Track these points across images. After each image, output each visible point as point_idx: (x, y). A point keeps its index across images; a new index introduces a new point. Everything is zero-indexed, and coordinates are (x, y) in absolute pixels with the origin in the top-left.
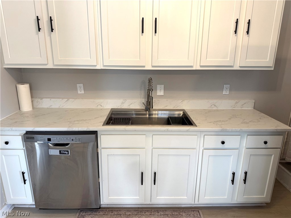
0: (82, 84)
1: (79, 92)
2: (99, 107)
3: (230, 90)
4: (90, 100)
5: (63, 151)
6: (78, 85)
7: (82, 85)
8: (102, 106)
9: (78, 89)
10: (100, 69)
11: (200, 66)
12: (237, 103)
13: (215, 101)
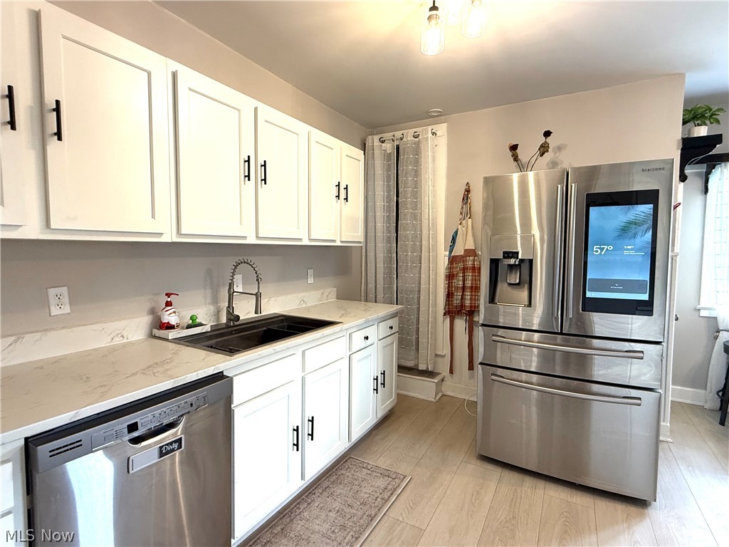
0: (66, 288)
1: (55, 311)
2: (118, 341)
3: (315, 277)
4: (94, 327)
5: (167, 445)
6: (52, 292)
7: (64, 290)
8: (126, 337)
9: (53, 301)
10: (170, 241)
11: (309, 240)
12: (322, 294)
13: (303, 294)
